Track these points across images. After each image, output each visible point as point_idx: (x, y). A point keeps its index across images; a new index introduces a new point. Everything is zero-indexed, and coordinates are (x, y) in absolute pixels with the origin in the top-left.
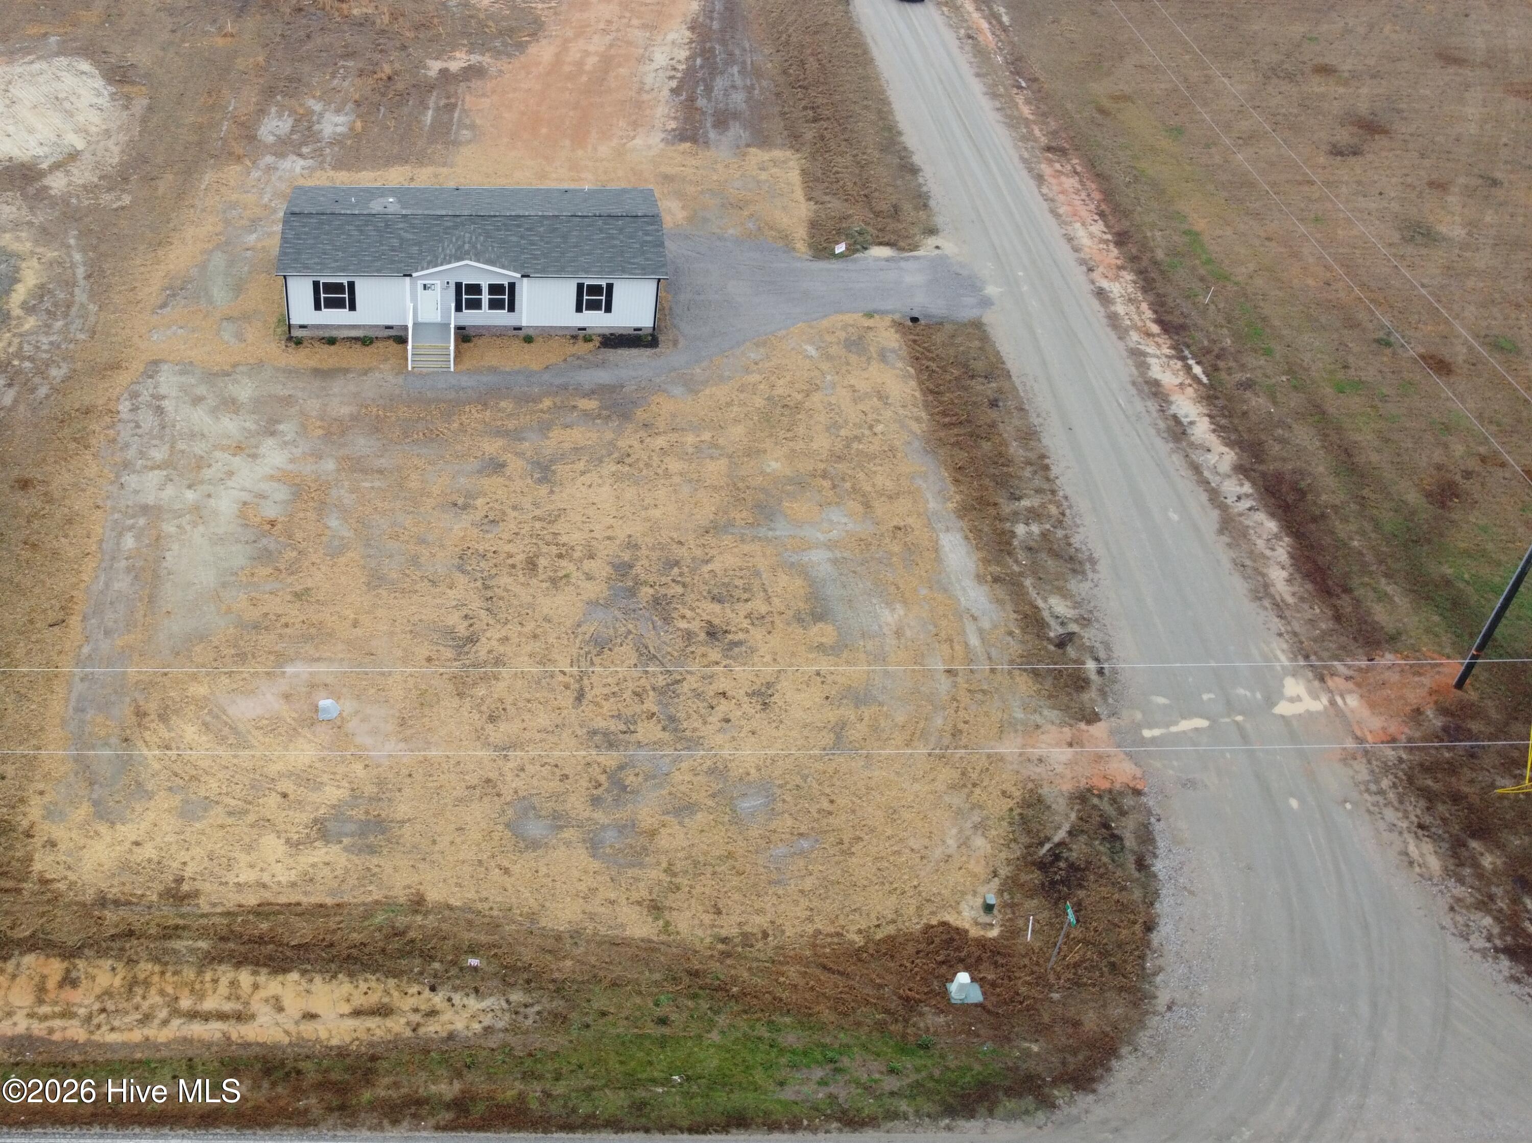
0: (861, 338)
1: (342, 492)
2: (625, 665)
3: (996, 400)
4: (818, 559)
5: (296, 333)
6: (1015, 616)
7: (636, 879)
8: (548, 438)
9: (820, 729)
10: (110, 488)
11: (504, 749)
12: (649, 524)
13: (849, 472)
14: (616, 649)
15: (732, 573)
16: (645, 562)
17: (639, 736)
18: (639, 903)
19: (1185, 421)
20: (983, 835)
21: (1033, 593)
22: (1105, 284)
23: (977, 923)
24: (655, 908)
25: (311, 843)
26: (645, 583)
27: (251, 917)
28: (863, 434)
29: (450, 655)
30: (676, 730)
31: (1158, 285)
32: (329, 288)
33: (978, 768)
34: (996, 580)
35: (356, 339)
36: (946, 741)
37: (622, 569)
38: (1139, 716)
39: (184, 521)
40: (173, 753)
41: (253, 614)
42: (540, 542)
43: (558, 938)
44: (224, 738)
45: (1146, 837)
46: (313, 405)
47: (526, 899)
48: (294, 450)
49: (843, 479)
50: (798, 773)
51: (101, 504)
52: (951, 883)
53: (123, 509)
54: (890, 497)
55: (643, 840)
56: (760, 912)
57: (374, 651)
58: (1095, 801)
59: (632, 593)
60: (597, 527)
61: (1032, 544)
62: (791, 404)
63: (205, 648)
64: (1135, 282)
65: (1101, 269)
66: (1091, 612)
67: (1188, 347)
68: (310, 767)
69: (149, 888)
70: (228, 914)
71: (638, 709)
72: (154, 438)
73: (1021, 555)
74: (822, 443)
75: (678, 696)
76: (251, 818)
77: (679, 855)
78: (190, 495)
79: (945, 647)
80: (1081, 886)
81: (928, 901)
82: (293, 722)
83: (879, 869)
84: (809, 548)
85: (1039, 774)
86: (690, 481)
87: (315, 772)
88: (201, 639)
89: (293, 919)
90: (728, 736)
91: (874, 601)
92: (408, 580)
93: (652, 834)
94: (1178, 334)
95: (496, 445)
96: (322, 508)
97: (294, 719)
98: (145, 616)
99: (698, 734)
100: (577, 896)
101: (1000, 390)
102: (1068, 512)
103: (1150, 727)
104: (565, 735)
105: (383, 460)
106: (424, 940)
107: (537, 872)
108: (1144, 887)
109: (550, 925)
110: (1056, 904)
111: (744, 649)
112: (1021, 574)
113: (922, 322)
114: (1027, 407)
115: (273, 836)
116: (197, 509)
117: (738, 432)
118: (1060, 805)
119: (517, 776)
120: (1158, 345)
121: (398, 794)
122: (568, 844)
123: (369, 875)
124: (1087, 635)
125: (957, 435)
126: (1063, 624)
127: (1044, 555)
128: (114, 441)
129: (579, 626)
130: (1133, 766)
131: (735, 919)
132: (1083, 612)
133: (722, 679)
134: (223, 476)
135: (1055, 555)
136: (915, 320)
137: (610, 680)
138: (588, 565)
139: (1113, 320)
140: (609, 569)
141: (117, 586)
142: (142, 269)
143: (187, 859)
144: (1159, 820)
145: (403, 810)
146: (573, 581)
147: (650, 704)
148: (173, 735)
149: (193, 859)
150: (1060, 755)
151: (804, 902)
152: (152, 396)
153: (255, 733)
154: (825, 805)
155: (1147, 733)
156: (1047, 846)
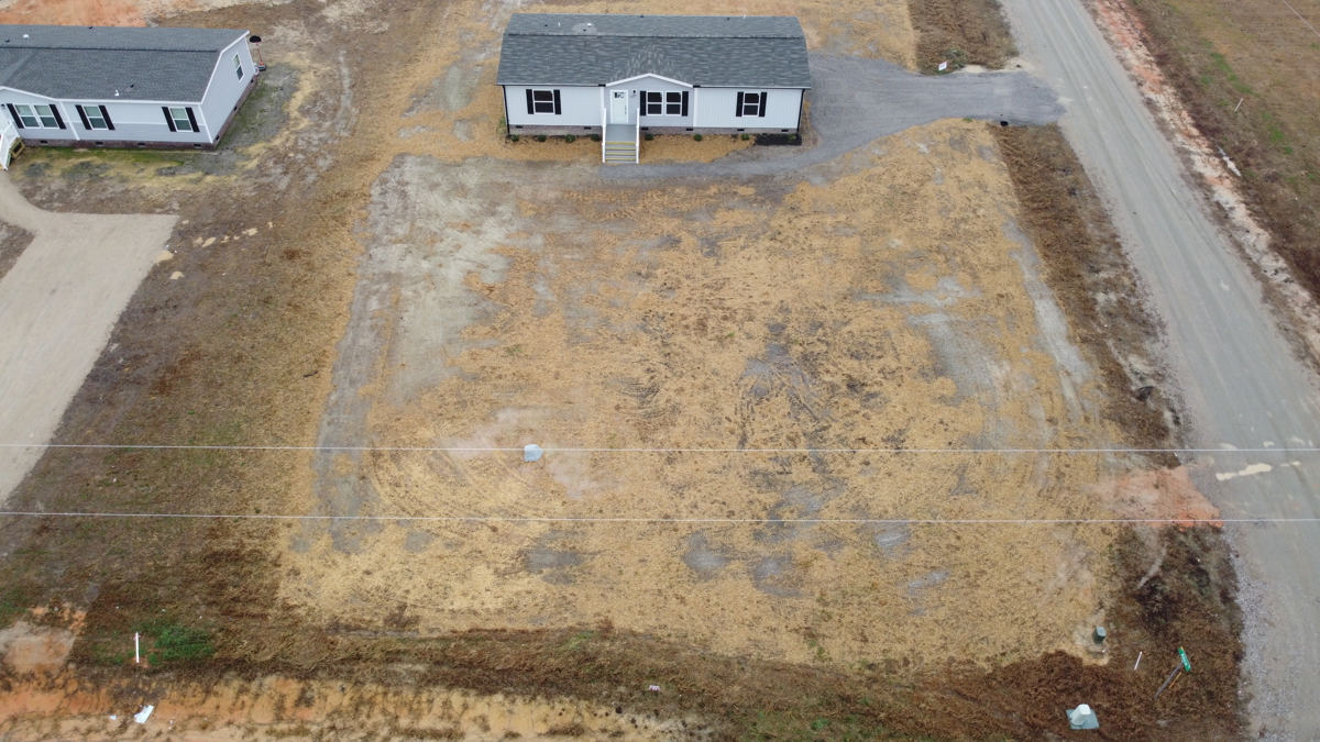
0: (962, 137)
1: (548, 263)
2: (781, 413)
3: (1073, 189)
4: (936, 319)
5: (514, 132)
6: (1102, 372)
7: (794, 609)
8: (714, 219)
9: (945, 472)
10: (360, 258)
11: (679, 489)
12: (797, 291)
13: (959, 248)
14: (773, 399)
15: (866, 333)
16: (795, 324)
17: (793, 477)
18: (796, 631)
19: (1226, 207)
20: (1089, 569)
21: (1115, 352)
22: (1152, 96)
23: (1089, 652)
24: (811, 636)
25: (516, 573)
26: (796, 342)
27: (463, 642)
28: (968, 217)
29: (635, 404)
30: (824, 471)
31: (1194, 97)
32: (540, 95)
33: (1080, 507)
34: (1084, 340)
35: (562, 137)
36: (1052, 483)
37: (777, 329)
38: (1212, 461)
39: (419, 287)
40: (401, 491)
41: (473, 367)
42: (709, 307)
43: (728, 663)
44: (445, 477)
45: (1228, 572)
46: (527, 191)
47: (700, 627)
48: (510, 228)
49: (954, 254)
50: (929, 511)
51: (352, 271)
52: (1064, 615)
53: (371, 276)
54: (993, 269)
55: (798, 571)
56: (901, 640)
57: (572, 400)
58: (1182, 538)
59: (785, 350)
60: (755, 294)
61: (1112, 310)
62: (909, 191)
63: (432, 397)
64: (1175, 95)
65: (1148, 84)
66: (1164, 368)
67: (1222, 146)
68: (517, 503)
69: (376, 614)
70: (442, 639)
71: (792, 451)
72: (397, 217)
73: (1103, 319)
74: (935, 223)
75: (825, 441)
76: (466, 550)
77: (830, 586)
78: (425, 265)
79: (1046, 399)
80: (1176, 618)
81: (1045, 630)
82: (503, 464)
83: (1002, 601)
84: (930, 312)
85: (1132, 513)
86: (830, 255)
87: (520, 508)
88: (430, 388)
89: (499, 645)
90: (868, 477)
91: (985, 358)
92: (600, 338)
93: (806, 565)
94: (1213, 136)
95: (673, 224)
96: (531, 276)
97: (504, 460)
98: (384, 368)
99: (842, 475)
100: (743, 623)
101: (1076, 181)
102: (1138, 283)
103: (1223, 471)
104: (731, 475)
105: (581, 236)
106: (613, 666)
107: (708, 601)
108: (1230, 618)
109: (720, 651)
110: (1156, 634)
111: (879, 400)
112: (1104, 335)
113: (1010, 125)
114: (1098, 195)
115: (484, 565)
116: (430, 276)
117: (867, 214)
118: (1152, 542)
119: (692, 512)
120: (1199, 145)
121: (590, 528)
122: (735, 575)
123: (565, 603)
124: (1163, 390)
125: (1045, 218)
126: (1141, 379)
127: (1121, 320)
128: (366, 219)
129: (741, 378)
130: (1212, 507)
131: (880, 646)
132: (1157, 369)
133: (862, 427)
134: (452, 249)
135: (1132, 320)
136: (1004, 124)
137: (768, 427)
138: (748, 326)
139: (1161, 124)
140: (765, 329)
141: (362, 342)
142: (395, 80)
143: (410, 587)
144: (1237, 556)
145: (594, 543)
146: (737, 339)
147: (802, 450)
148: (402, 473)
149: (415, 587)
150: (1149, 497)
151: (939, 632)
152: (398, 182)
153: (471, 472)
154: (953, 541)
155: (1220, 477)
156: (1144, 580)
